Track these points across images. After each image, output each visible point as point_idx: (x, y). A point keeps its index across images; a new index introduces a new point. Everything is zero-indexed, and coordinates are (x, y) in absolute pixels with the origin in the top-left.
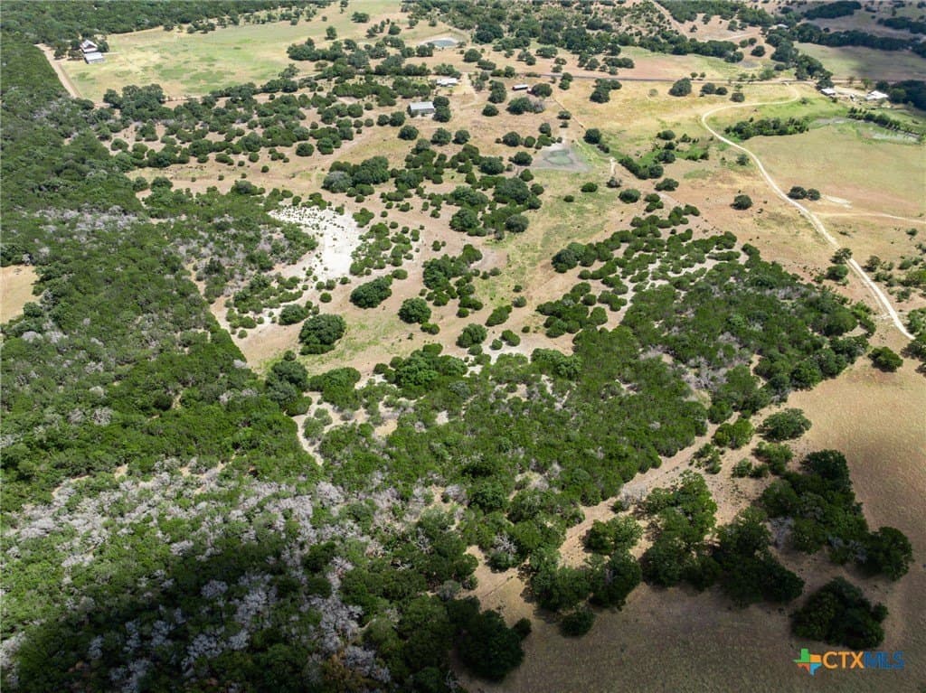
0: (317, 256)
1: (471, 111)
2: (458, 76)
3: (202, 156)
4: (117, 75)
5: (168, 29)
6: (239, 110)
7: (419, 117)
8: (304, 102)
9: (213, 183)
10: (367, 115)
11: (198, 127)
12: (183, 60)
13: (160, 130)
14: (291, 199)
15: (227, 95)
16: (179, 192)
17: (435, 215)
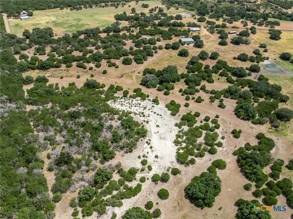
0: (147, 143)
1: (212, 43)
3: (68, 64)
4: (33, 25)
5: (61, 9)
6: (91, 40)
7: (186, 45)
8: (125, 37)
9: (73, 80)
10: (158, 44)
11: (68, 48)
12: (66, 20)
13: (48, 49)
14: (122, 92)
15: (85, 34)
16: (51, 86)
17: (221, 106)
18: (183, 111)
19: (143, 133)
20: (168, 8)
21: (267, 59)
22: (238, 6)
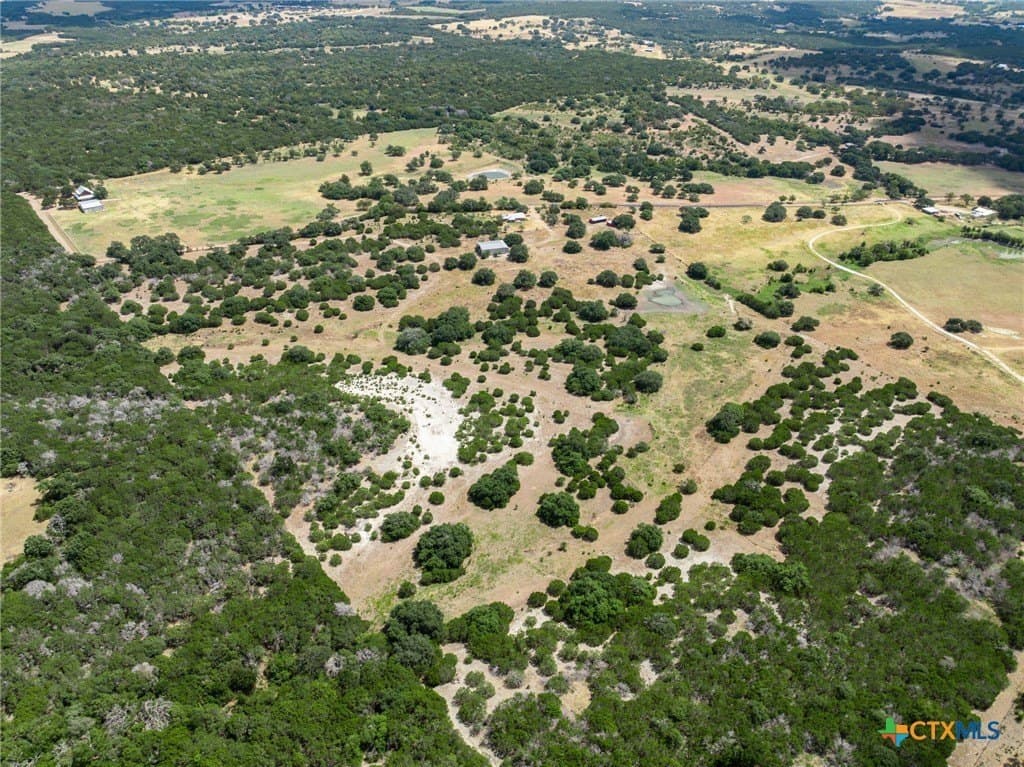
0: (411, 440)
1: (550, 248)
2: (524, 209)
3: (238, 317)
4: (120, 224)
5: (175, 170)
6: (275, 259)
7: (491, 258)
8: (352, 246)
9: (256, 349)
10: (430, 259)
11: (228, 282)
12: (197, 204)
13: (181, 287)
14: (360, 365)
15: (258, 242)
16: (215, 364)
17: (544, 376)
18: (474, 389)
19: (402, 427)
20: (455, 157)
21: (660, 278)
22: (631, 138)
